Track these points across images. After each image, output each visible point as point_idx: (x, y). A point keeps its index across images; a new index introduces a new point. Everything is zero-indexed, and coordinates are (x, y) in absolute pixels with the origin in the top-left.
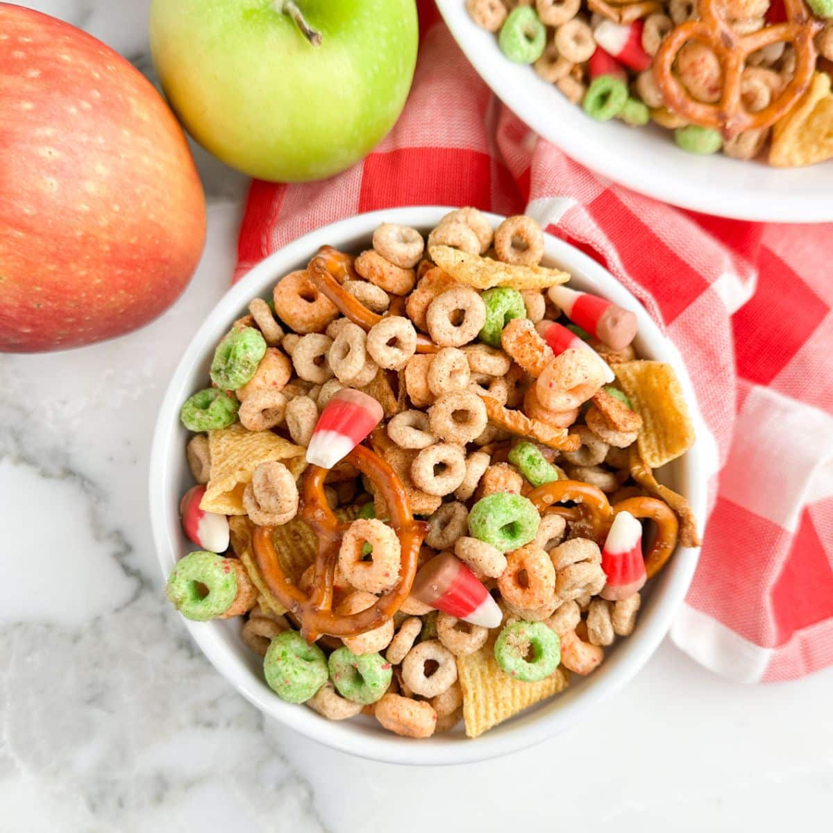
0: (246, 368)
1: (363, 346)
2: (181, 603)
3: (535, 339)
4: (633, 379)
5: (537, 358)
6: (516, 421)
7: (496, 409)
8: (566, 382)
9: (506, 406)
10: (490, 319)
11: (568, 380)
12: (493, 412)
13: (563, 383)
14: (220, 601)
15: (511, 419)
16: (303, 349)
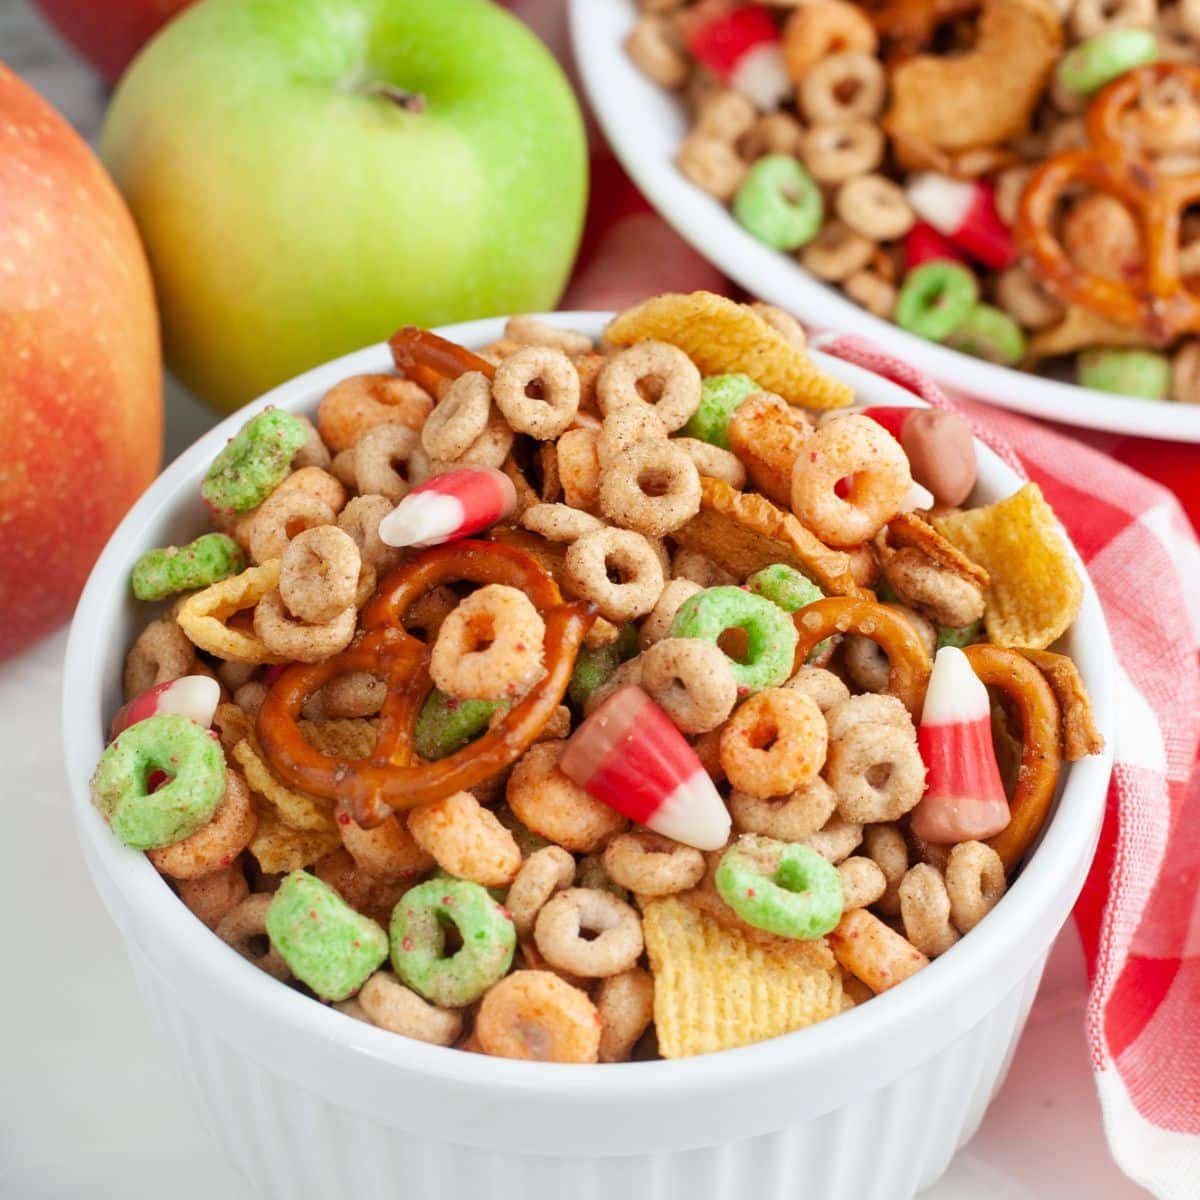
0: (272, 454)
1: (486, 390)
2: (119, 796)
3: (787, 415)
4: (974, 538)
5: (791, 438)
6: (754, 511)
7: (717, 488)
8: (839, 450)
9: (736, 487)
10: (708, 401)
11: (843, 446)
12: (712, 493)
13: (835, 454)
14: (197, 781)
15: (744, 505)
16: (375, 437)
